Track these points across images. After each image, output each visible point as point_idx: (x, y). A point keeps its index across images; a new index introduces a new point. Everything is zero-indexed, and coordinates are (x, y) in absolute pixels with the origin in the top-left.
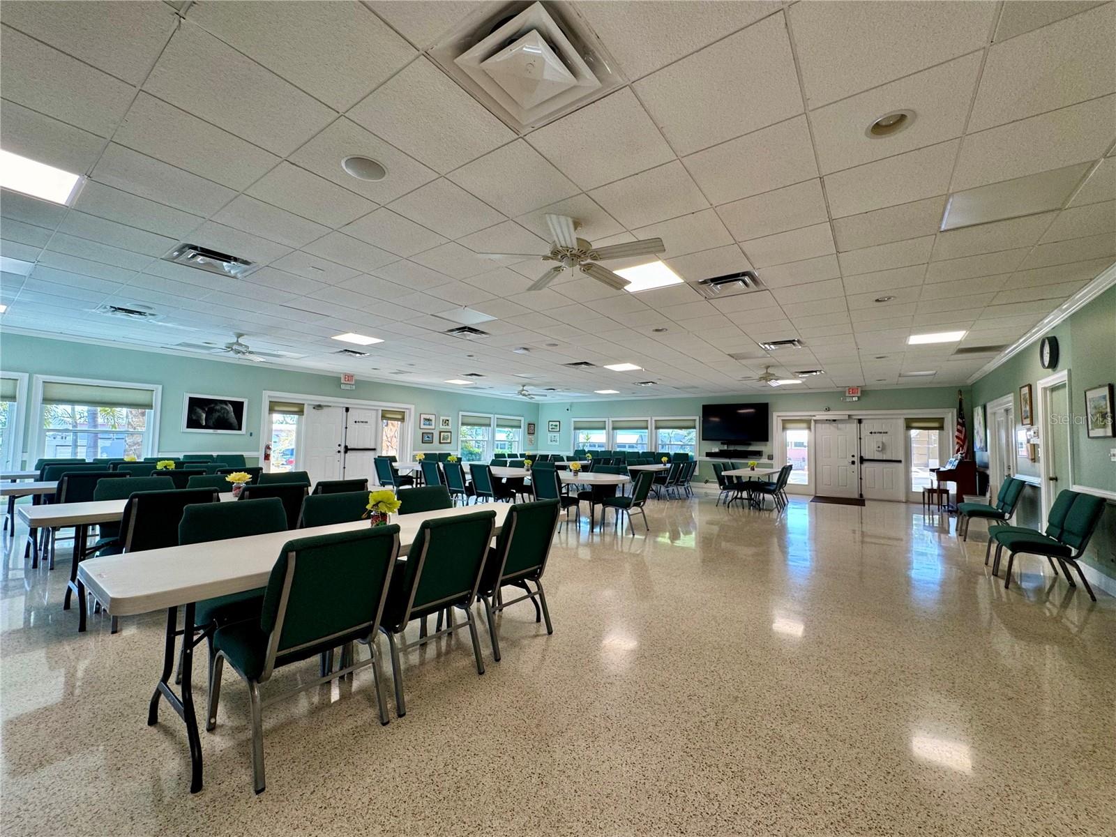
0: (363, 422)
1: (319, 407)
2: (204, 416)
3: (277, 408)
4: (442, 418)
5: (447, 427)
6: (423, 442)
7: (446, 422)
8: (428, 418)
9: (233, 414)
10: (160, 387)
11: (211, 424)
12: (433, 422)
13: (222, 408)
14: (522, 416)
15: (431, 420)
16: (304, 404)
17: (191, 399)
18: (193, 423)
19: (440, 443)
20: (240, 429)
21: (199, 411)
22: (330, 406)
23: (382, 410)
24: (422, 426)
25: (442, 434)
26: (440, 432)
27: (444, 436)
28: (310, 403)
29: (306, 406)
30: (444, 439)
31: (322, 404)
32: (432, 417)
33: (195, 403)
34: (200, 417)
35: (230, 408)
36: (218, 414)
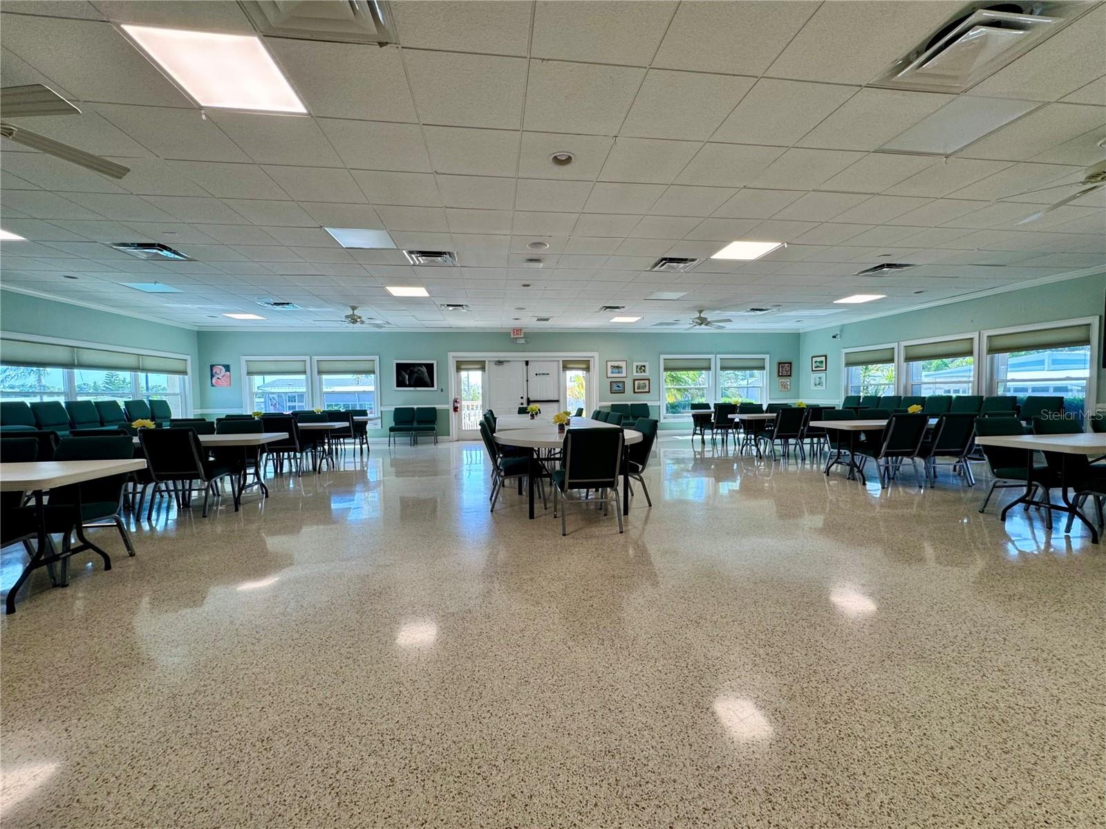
0: (544, 374)
1: (500, 363)
2: (407, 377)
3: (463, 367)
4: (635, 364)
5: (643, 374)
6: (611, 393)
7: (642, 368)
8: (617, 365)
9: (426, 374)
10: (377, 357)
11: (412, 383)
12: (624, 370)
13: (419, 370)
14: (767, 354)
15: (621, 367)
16: (485, 361)
17: (397, 364)
18: (400, 383)
19: (635, 392)
20: (433, 386)
21: (404, 373)
22: (509, 361)
23: (563, 361)
24: (610, 375)
25: (636, 382)
26: (634, 380)
27: (639, 384)
28: (490, 359)
29: (487, 362)
30: (639, 388)
31: (501, 359)
32: (623, 364)
33: (400, 367)
34: (405, 378)
35: (424, 369)
36: (416, 375)
